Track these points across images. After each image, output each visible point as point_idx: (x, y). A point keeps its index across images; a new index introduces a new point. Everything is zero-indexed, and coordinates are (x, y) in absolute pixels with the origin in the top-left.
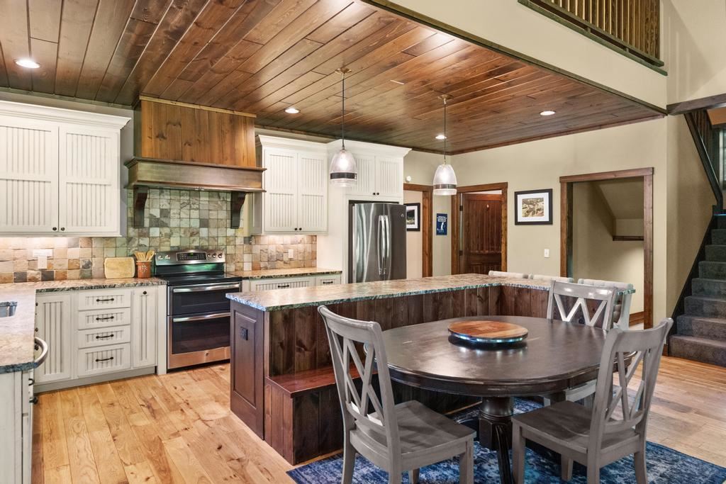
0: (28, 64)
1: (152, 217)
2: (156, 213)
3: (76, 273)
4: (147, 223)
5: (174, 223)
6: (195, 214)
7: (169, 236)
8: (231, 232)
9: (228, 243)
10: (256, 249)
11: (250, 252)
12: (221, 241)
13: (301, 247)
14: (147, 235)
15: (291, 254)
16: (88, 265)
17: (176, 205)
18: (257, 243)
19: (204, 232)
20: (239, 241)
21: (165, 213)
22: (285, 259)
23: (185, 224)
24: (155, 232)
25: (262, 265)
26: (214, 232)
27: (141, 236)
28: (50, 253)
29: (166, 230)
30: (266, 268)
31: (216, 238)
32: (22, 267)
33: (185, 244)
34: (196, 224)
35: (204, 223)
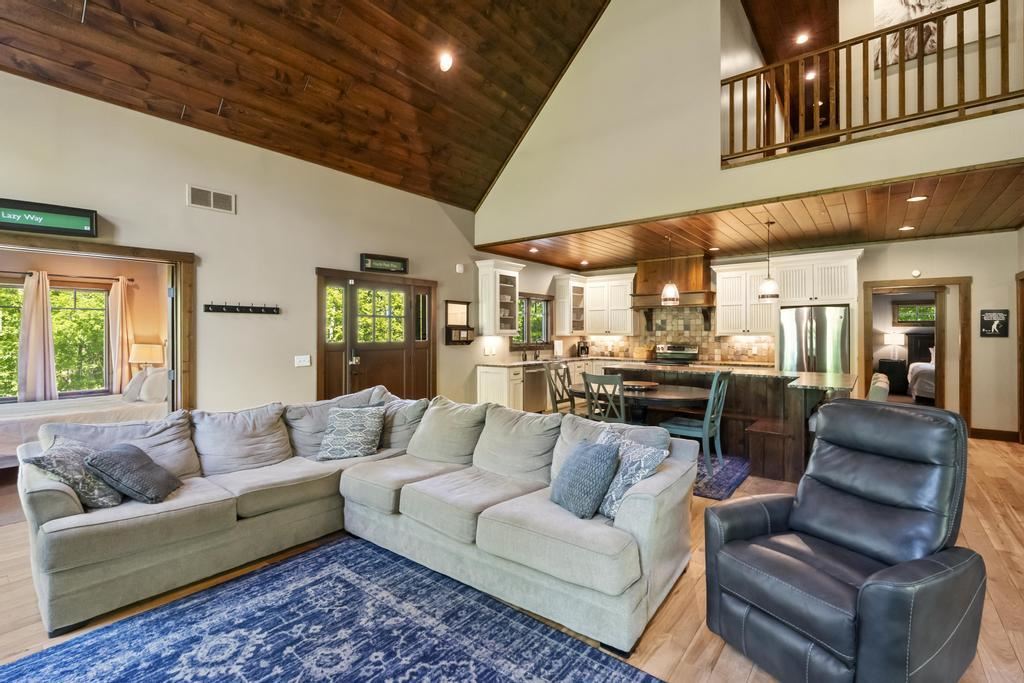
0: (584, 263)
1: (656, 325)
2: (659, 322)
3: (622, 354)
4: (654, 328)
5: (669, 328)
6: (681, 322)
7: (666, 336)
8: (705, 333)
9: (703, 341)
10: (725, 346)
11: (720, 348)
12: (698, 339)
13: (765, 346)
14: (654, 335)
15: (755, 351)
16: (627, 350)
17: (670, 317)
18: (725, 341)
19: (687, 333)
20: (711, 340)
21: (664, 322)
22: (750, 354)
23: (675, 329)
24: (659, 333)
25: (729, 357)
26: (693, 334)
27: (651, 336)
28: (612, 343)
29: (664, 332)
30: (732, 360)
31: (694, 338)
32: (603, 350)
33: (676, 341)
34: (681, 328)
35: (687, 327)
